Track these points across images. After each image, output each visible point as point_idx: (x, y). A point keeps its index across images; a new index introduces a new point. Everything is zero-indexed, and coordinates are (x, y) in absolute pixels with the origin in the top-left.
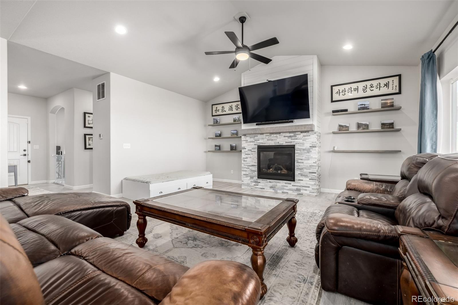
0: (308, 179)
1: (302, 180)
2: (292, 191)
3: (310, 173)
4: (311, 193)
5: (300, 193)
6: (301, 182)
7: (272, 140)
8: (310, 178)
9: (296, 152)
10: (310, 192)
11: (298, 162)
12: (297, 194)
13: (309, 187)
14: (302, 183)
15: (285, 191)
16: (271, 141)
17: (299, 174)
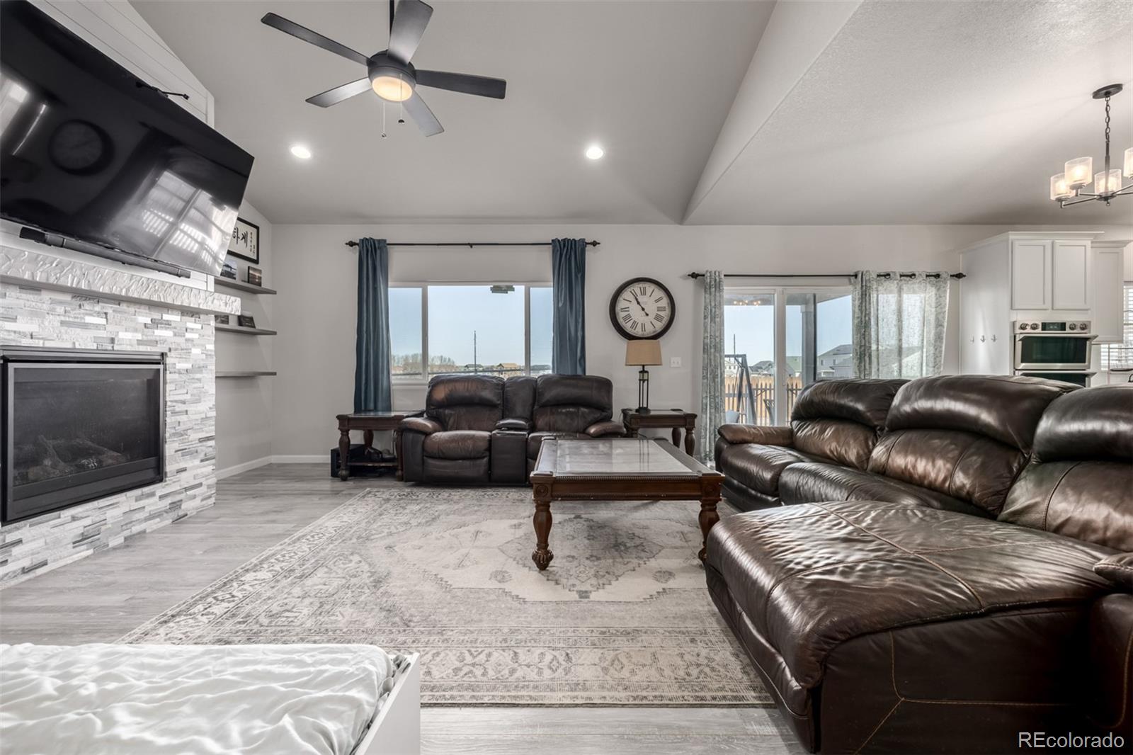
0: (197, 462)
1: (184, 470)
2: (158, 520)
3: (201, 440)
4: (204, 502)
5: (181, 513)
6: (183, 475)
7: (85, 326)
8: (202, 456)
9: (169, 376)
10: (202, 500)
11: (174, 413)
12: (169, 522)
13: (200, 485)
14: (186, 479)
15: (136, 529)
16: (78, 330)
17: (176, 451)
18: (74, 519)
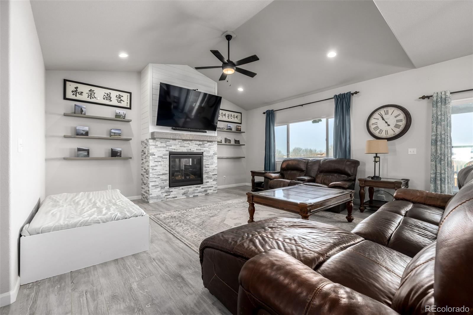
0: (212, 180)
1: (208, 182)
2: (201, 193)
3: (213, 175)
4: (214, 191)
5: (207, 193)
6: (208, 183)
7: (185, 147)
8: (213, 179)
9: (204, 158)
10: (213, 191)
11: (205, 167)
12: (204, 194)
13: (213, 187)
14: (209, 184)
15: (196, 194)
16: (183, 148)
17: (206, 177)
18: (182, 189)
